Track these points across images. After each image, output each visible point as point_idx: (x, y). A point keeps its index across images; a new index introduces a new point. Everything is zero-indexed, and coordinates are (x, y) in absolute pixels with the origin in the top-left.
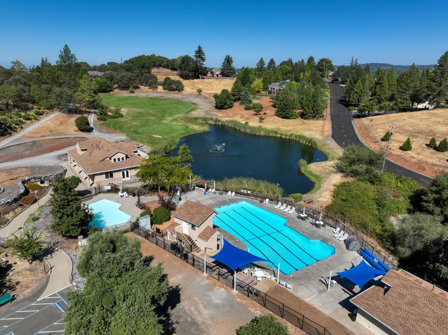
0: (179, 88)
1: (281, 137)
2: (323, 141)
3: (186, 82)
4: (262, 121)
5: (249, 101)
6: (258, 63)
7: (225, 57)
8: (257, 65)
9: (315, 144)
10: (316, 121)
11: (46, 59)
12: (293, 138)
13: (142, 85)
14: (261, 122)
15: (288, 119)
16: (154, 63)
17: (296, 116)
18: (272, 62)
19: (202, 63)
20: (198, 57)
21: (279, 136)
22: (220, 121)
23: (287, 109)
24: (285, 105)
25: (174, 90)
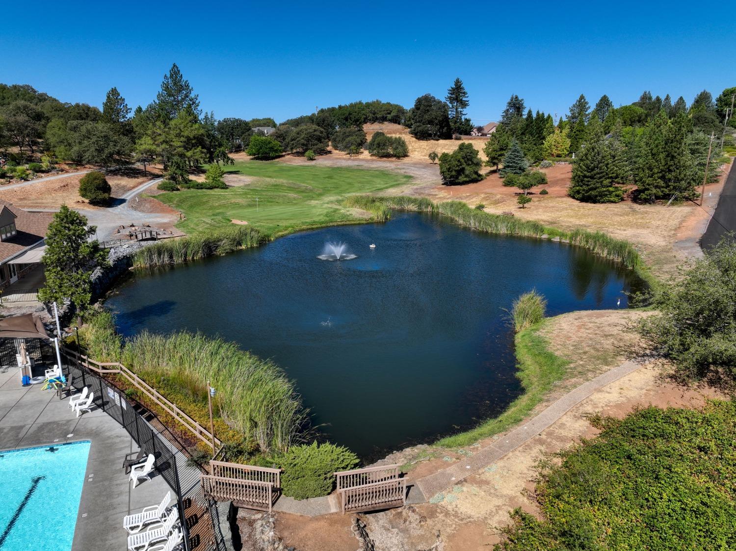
0: (401, 152)
1: (547, 240)
2: (665, 250)
3: (421, 144)
4: (525, 205)
5: (520, 169)
6: (574, 106)
7: (509, 100)
8: (571, 110)
9: (633, 257)
10: (671, 208)
11: (212, 115)
12: (579, 241)
13: (337, 149)
14: (523, 208)
15: (595, 202)
16: (374, 114)
17: (617, 196)
18: (604, 102)
19: (461, 111)
20: (454, 99)
21: (545, 236)
22: (428, 204)
23: (592, 177)
24: (588, 168)
25: (388, 156)
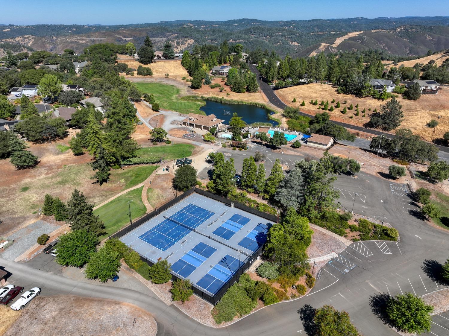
1: (245, 104)
2: (268, 104)
4: (228, 95)
10: (256, 93)
12: (252, 104)
15: (241, 93)
25: (146, 75)
